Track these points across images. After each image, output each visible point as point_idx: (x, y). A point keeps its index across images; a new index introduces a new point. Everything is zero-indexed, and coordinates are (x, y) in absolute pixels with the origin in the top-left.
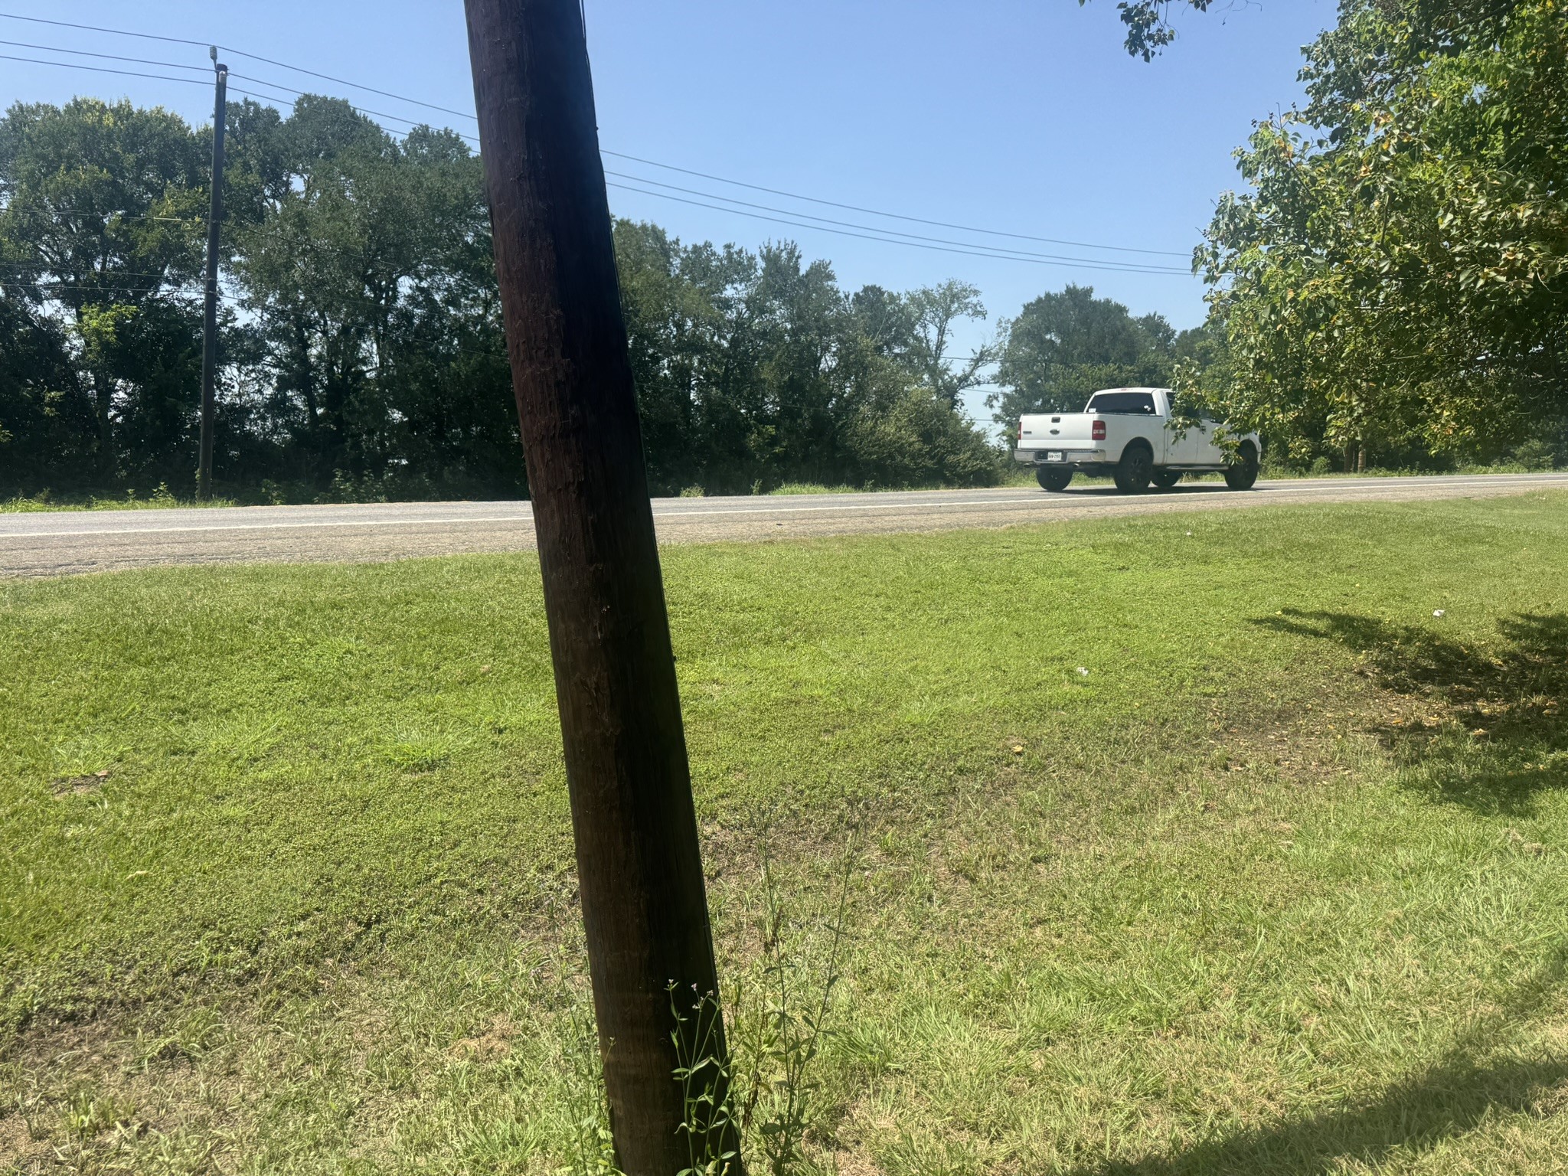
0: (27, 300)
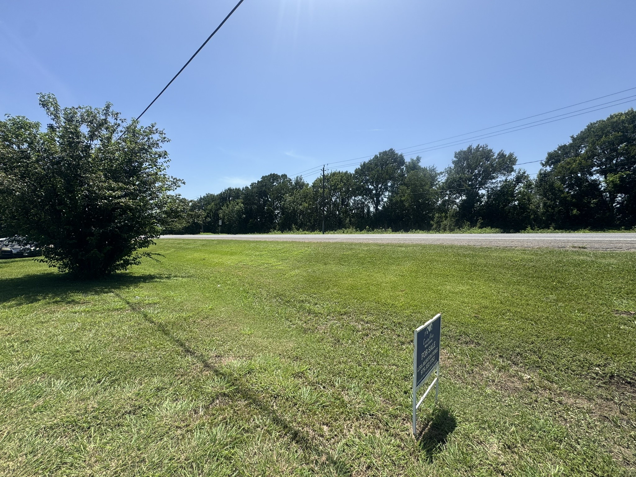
0: (588, 176)
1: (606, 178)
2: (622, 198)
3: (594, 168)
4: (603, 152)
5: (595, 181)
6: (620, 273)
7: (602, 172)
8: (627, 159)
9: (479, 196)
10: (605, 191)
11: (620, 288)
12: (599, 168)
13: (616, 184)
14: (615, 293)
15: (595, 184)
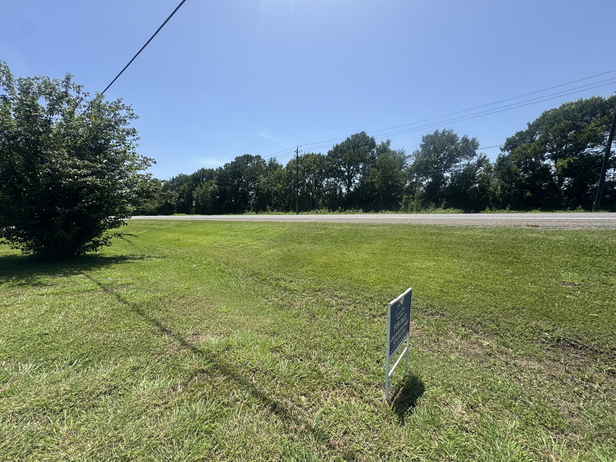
0: (541, 160)
1: (556, 163)
2: (569, 182)
3: (547, 154)
4: (555, 138)
5: (547, 165)
6: (567, 249)
7: (554, 158)
8: (575, 145)
9: (444, 179)
10: (555, 175)
11: (567, 262)
12: (550, 153)
13: (565, 168)
14: (562, 267)
15: (547, 168)
